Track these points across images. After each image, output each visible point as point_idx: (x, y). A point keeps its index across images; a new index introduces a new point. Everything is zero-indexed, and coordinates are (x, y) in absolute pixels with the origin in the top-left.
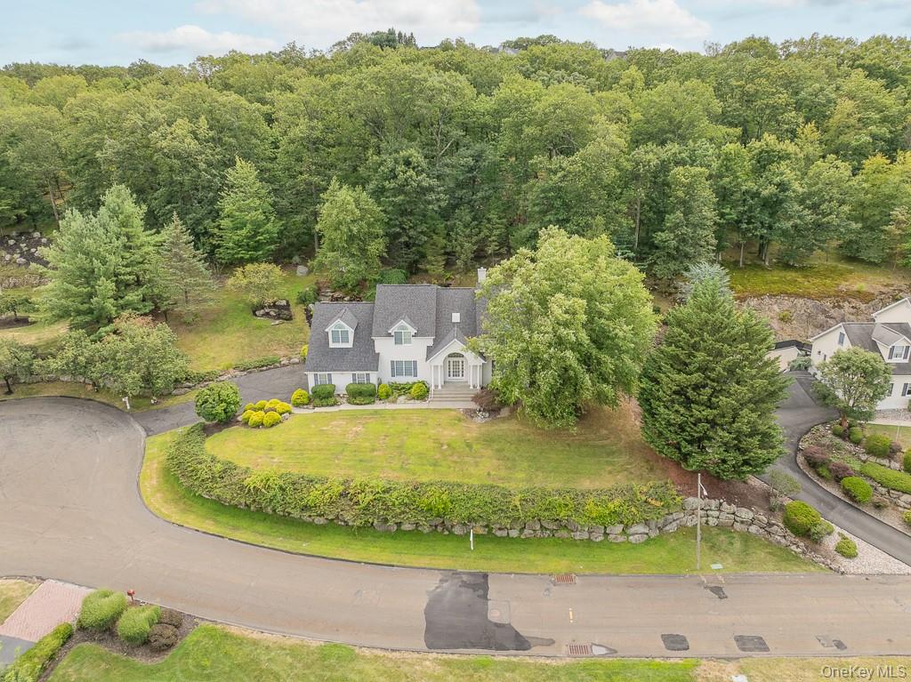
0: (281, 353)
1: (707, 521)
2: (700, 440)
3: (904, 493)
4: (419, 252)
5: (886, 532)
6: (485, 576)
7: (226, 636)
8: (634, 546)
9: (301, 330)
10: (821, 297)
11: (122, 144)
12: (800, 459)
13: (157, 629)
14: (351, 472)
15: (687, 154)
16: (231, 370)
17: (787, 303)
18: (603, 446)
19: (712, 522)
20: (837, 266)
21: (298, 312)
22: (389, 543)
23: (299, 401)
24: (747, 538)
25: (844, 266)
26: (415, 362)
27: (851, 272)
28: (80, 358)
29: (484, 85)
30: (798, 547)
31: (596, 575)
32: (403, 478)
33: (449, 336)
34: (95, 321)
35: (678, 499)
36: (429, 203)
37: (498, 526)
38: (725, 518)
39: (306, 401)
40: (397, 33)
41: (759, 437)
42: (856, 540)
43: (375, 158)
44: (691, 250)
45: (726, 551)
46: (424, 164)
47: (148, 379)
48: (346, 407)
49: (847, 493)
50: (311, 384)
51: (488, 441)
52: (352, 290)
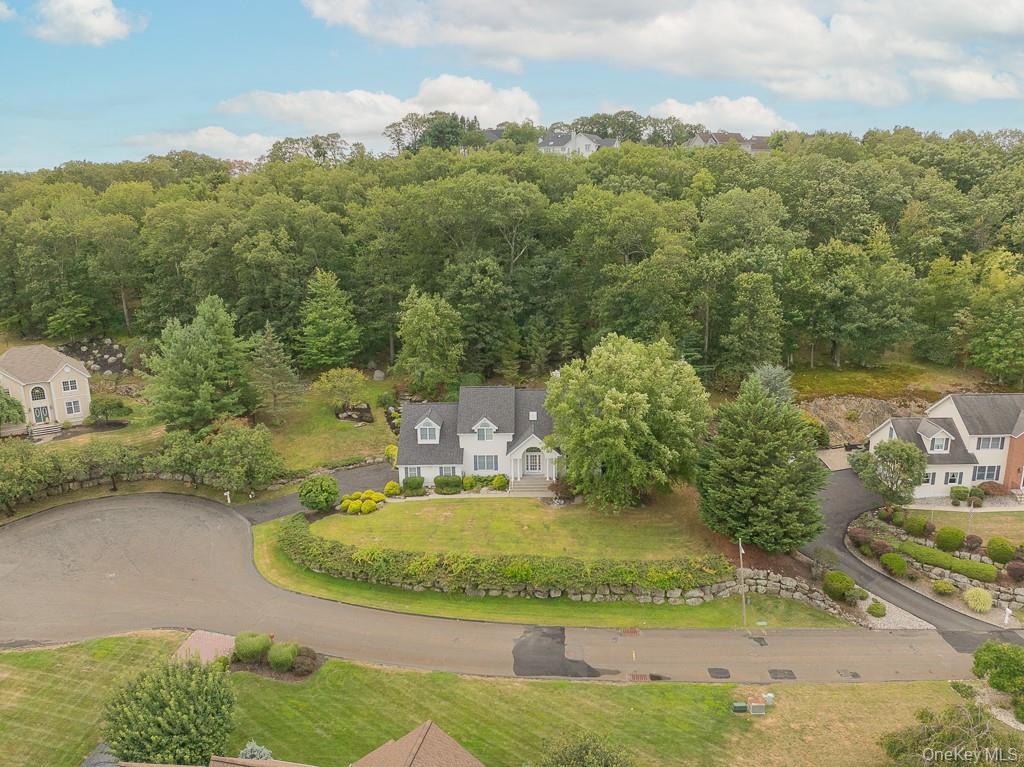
0: (366, 453)
1: (757, 589)
2: (745, 516)
3: (935, 566)
4: (494, 356)
5: (916, 599)
6: (563, 629)
7: (353, 667)
8: (691, 608)
9: (383, 432)
10: (887, 397)
11: (206, 254)
12: (847, 540)
13: (299, 659)
14: (444, 548)
15: (754, 259)
16: (320, 468)
17: (854, 403)
18: (666, 528)
19: (761, 589)
20: (908, 367)
21: (379, 415)
22: (480, 606)
23: (392, 492)
24: (791, 603)
25: (916, 366)
26: (496, 457)
27: (922, 372)
28: (187, 455)
29: (556, 191)
30: (835, 609)
31: (656, 629)
32: (490, 552)
33: (528, 432)
34: (197, 422)
35: (729, 568)
36: (505, 309)
37: (573, 591)
38: (772, 586)
39: (398, 491)
40: (460, 117)
41: (797, 513)
42: (887, 605)
43: (453, 266)
44: (757, 353)
45: (770, 613)
46: (500, 271)
47: (250, 474)
48: (434, 496)
49: (885, 567)
50: (402, 476)
51: (564, 523)
52: (430, 394)
